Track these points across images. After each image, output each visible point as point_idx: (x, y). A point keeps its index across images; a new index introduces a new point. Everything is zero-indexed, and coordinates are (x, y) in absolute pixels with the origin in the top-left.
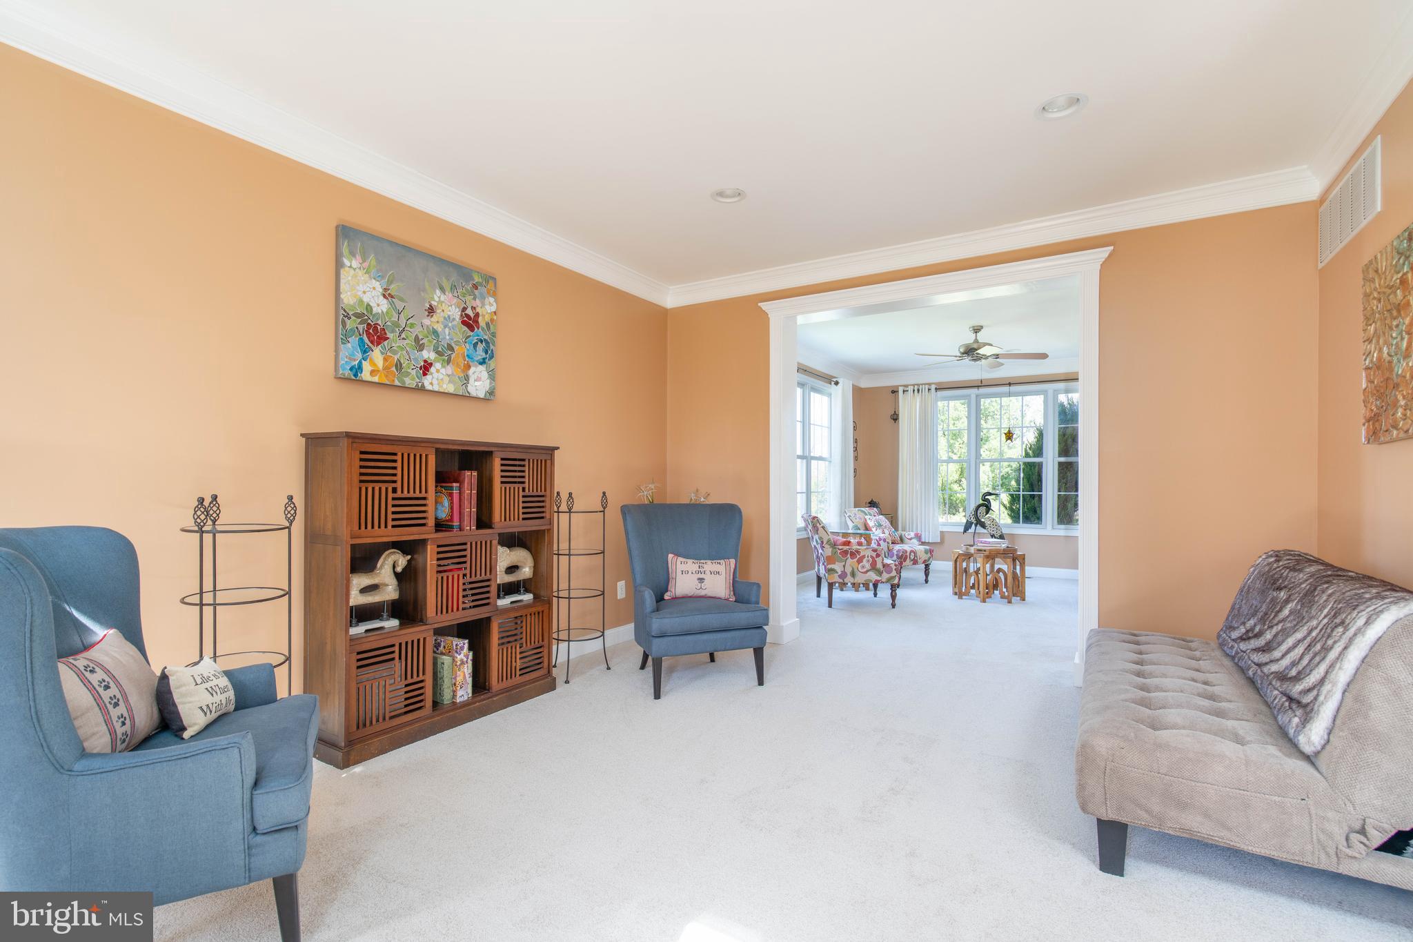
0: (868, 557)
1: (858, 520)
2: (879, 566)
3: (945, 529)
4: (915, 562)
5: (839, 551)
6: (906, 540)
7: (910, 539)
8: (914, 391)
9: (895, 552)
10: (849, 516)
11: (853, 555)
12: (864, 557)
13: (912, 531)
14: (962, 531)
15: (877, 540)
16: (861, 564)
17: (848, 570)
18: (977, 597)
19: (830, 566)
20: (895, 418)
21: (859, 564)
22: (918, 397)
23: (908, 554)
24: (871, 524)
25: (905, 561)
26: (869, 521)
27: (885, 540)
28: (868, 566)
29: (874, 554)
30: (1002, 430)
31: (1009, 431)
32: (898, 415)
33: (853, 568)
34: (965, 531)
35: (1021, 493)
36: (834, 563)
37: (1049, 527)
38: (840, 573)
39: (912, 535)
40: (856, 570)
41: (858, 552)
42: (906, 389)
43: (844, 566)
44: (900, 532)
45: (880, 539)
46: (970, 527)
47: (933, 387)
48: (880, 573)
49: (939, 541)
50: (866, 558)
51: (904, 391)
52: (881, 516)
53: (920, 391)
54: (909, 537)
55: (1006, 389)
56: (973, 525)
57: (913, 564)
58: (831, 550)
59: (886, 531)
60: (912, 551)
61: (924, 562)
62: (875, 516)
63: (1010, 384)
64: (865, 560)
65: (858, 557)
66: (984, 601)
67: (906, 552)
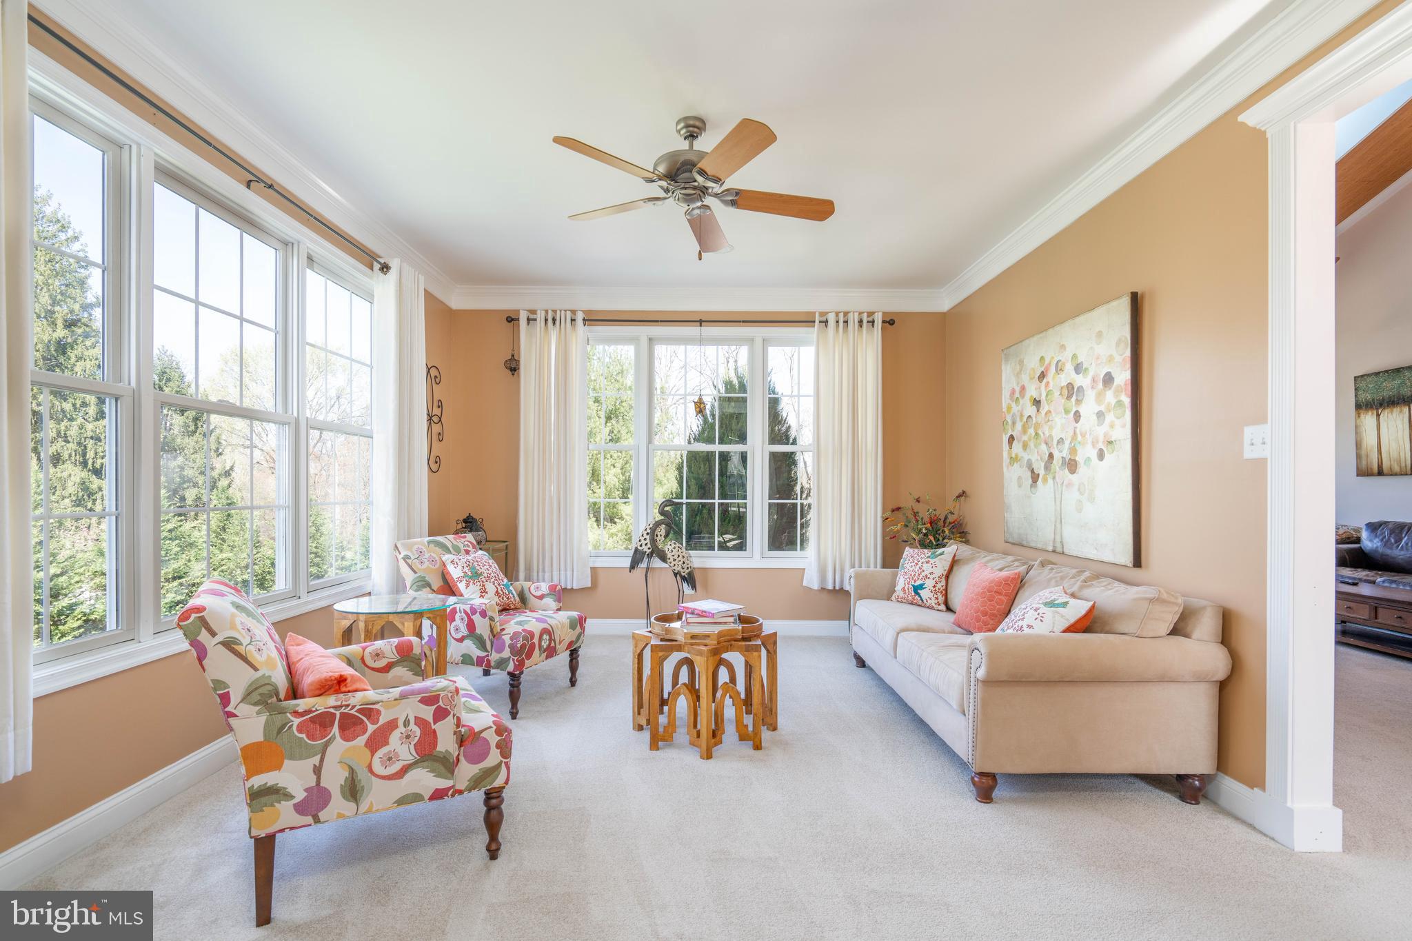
0: (406, 723)
1: (427, 564)
2: (446, 743)
3: (599, 563)
4: (551, 652)
5: (296, 721)
6: (533, 601)
7: (541, 597)
8: (546, 320)
9: (508, 641)
10: (406, 558)
11: (350, 725)
12: (392, 725)
13: (544, 581)
14: (628, 565)
15: (466, 612)
16: (381, 752)
17: (334, 779)
18: (692, 744)
19: (258, 781)
20: (513, 367)
21: (373, 753)
22: (554, 334)
23: (536, 640)
24: (455, 572)
25: (529, 656)
26: (450, 568)
27: (483, 614)
28: (406, 753)
29: (427, 713)
30: (688, 397)
31: (700, 399)
32: (518, 362)
33: (352, 771)
34: (632, 567)
35: (717, 501)
36: (278, 767)
37: (757, 555)
38: (300, 795)
39: (544, 588)
40: (362, 774)
41: (370, 712)
42: (532, 317)
43: (317, 771)
44: (522, 583)
45: (474, 611)
46: (642, 560)
47: (580, 317)
48: (448, 766)
49: (590, 586)
50: (401, 729)
51: (529, 320)
52: (481, 552)
53: (558, 322)
54: (538, 594)
55: (693, 330)
56: (646, 556)
57: (547, 658)
58: (263, 719)
59: (491, 588)
60: (544, 631)
61: (571, 644)
62: (467, 552)
63: (701, 322)
64: (395, 737)
65: (371, 728)
66: (709, 756)
67: (532, 634)
